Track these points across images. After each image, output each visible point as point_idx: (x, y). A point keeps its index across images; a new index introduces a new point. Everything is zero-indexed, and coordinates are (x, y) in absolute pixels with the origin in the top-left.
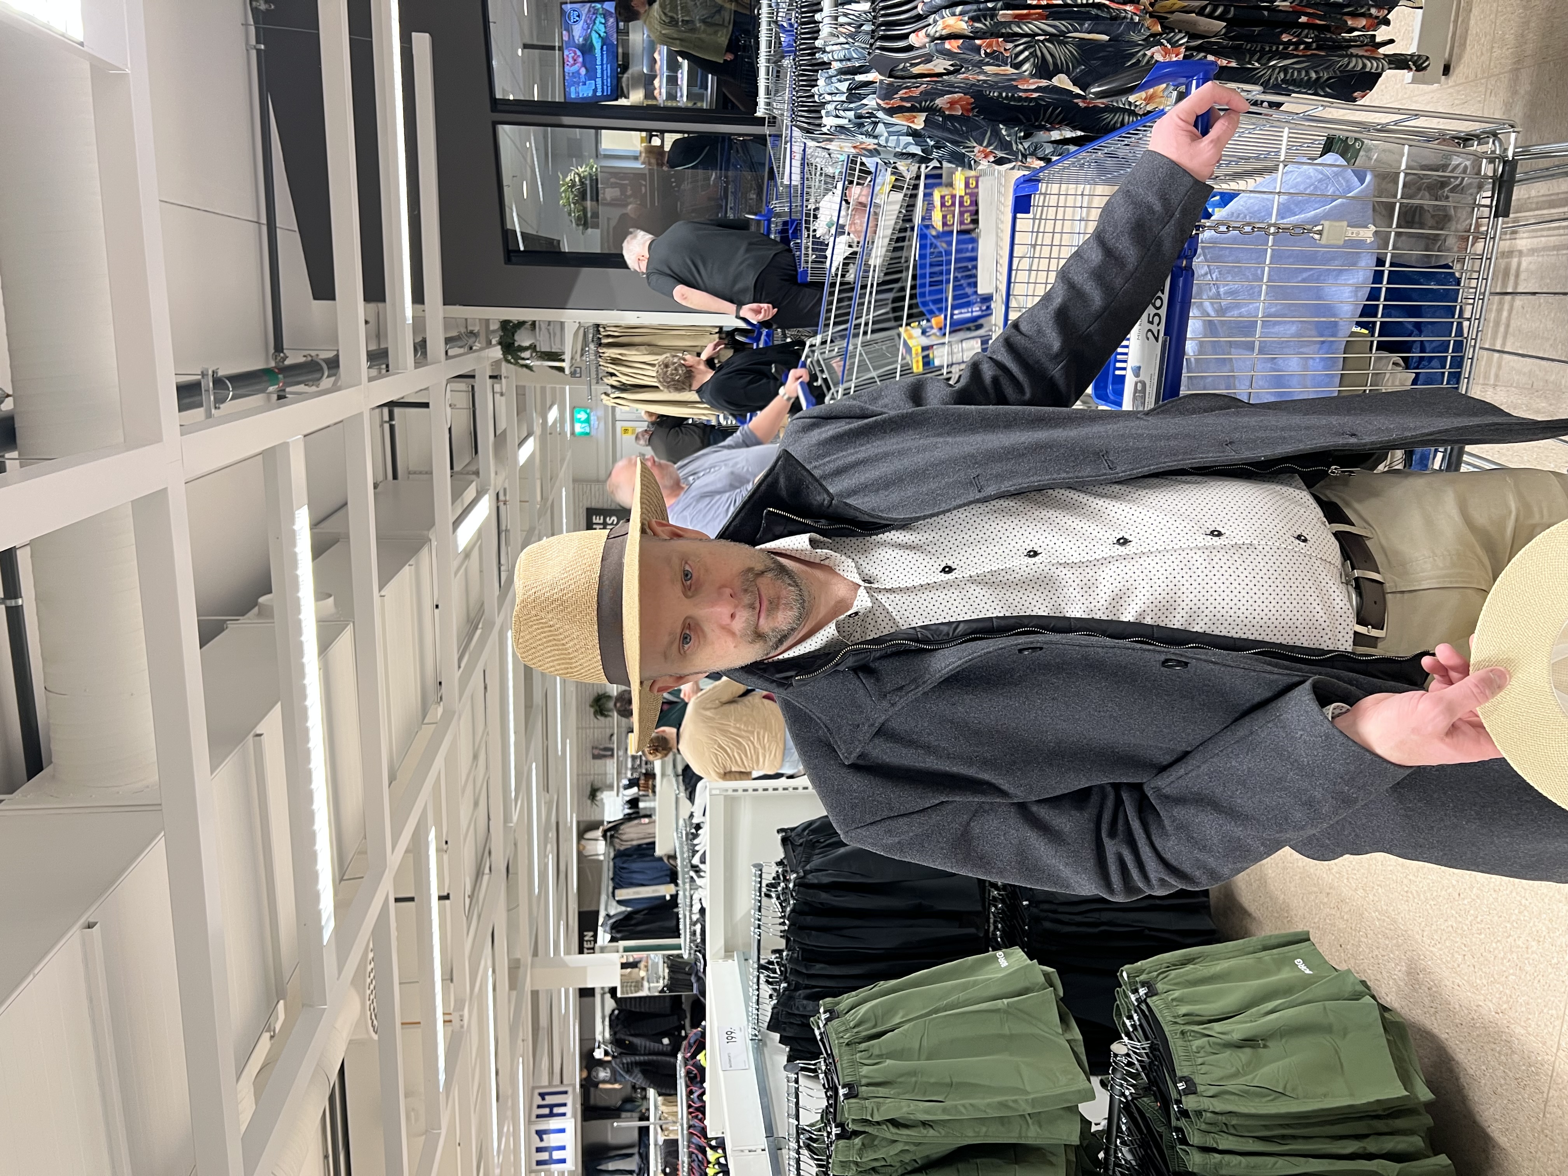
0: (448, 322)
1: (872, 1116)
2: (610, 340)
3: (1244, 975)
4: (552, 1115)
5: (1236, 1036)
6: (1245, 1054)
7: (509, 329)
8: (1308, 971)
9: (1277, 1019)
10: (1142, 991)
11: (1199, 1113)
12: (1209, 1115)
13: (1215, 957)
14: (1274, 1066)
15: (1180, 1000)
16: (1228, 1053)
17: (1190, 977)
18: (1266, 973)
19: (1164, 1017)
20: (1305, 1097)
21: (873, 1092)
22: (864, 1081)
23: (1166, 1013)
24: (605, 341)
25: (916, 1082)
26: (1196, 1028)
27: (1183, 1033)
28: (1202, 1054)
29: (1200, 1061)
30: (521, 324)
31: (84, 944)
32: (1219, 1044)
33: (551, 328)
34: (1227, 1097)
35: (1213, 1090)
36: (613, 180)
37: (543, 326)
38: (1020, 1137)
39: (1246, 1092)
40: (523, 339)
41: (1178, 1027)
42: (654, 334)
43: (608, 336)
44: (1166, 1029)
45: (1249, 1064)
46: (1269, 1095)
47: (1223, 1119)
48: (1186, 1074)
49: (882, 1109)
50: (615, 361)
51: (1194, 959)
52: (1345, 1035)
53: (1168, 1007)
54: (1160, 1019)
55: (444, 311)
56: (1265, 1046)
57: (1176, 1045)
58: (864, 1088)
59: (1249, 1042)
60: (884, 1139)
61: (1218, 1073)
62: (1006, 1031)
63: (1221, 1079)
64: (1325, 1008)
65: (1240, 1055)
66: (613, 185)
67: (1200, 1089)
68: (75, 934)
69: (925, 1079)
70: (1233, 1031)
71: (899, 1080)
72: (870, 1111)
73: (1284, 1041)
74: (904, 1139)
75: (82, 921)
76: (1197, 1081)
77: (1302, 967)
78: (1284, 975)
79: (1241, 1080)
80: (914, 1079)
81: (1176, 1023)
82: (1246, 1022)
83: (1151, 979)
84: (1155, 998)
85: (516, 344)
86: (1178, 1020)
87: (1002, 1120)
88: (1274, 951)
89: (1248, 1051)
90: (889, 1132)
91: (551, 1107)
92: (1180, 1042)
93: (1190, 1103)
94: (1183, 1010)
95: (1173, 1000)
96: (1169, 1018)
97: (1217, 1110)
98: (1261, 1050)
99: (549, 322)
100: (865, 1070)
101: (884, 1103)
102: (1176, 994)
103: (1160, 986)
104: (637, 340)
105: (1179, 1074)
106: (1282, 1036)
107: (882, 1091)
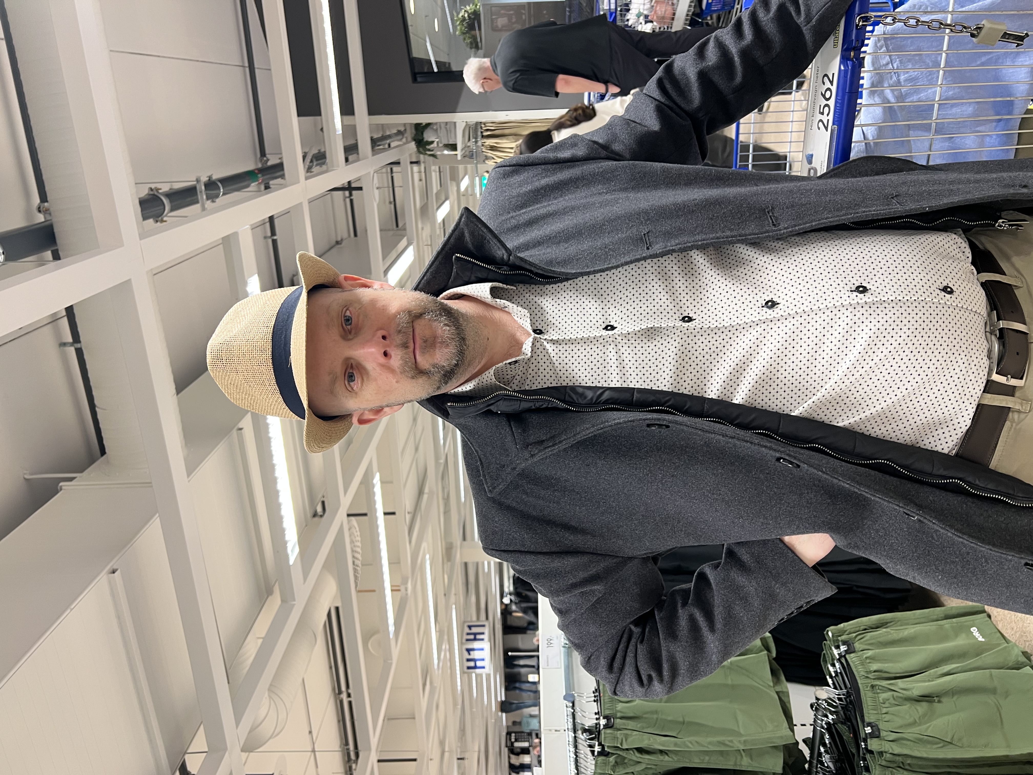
0: (372, 128)
1: (621, 745)
2: (489, 133)
3: (926, 639)
4: (475, 639)
5: (916, 693)
6: (923, 707)
7: (420, 129)
8: (981, 639)
9: (950, 682)
10: (843, 648)
11: (881, 753)
12: (888, 755)
13: (905, 623)
14: (946, 718)
15: (872, 659)
16: (906, 707)
17: (881, 640)
18: (945, 638)
19: (859, 671)
20: (969, 746)
21: (624, 724)
22: (619, 715)
23: (860, 668)
24: (486, 134)
25: (657, 719)
26: (884, 683)
27: (873, 686)
28: (887, 705)
29: (884, 710)
30: (428, 125)
31: (110, 583)
32: (901, 697)
33: (448, 127)
34: (905, 742)
35: (893, 736)
36: (502, 12)
37: (443, 126)
38: (735, 765)
39: (920, 740)
40: (429, 136)
41: (869, 681)
42: (519, 127)
43: (487, 130)
44: (859, 682)
45: (924, 715)
46: (939, 743)
47: (900, 759)
48: (872, 721)
49: (630, 740)
50: (493, 148)
51: (887, 623)
52: (1006, 697)
53: (862, 664)
54: (855, 673)
55: (369, 120)
56: (939, 702)
57: (867, 696)
58: (618, 721)
59: (927, 698)
60: (631, 760)
61: (899, 722)
62: (730, 682)
63: (901, 727)
64: (991, 675)
65: (919, 708)
66: (502, 16)
67: (883, 734)
68: (103, 579)
69: (664, 717)
70: (913, 688)
71: (644, 716)
72: (620, 741)
73: (955, 698)
74: (647, 761)
75: (108, 568)
76: (881, 727)
77: (976, 634)
78: (960, 642)
79: (916, 729)
80: (655, 716)
81: (867, 677)
82: (925, 681)
83: (850, 639)
84: (852, 655)
85: (425, 140)
86: (870, 676)
87: (721, 753)
88: (954, 620)
89: (924, 704)
90: (636, 756)
91: (475, 634)
92: (870, 694)
93: (873, 744)
94: (875, 667)
95: (866, 658)
96: (863, 673)
97: (895, 752)
98: (936, 704)
99: (446, 123)
100: (620, 706)
101: (631, 735)
102: (870, 653)
103: (857, 646)
104: (507, 131)
105: (867, 720)
106: (953, 695)
107: (631, 724)
